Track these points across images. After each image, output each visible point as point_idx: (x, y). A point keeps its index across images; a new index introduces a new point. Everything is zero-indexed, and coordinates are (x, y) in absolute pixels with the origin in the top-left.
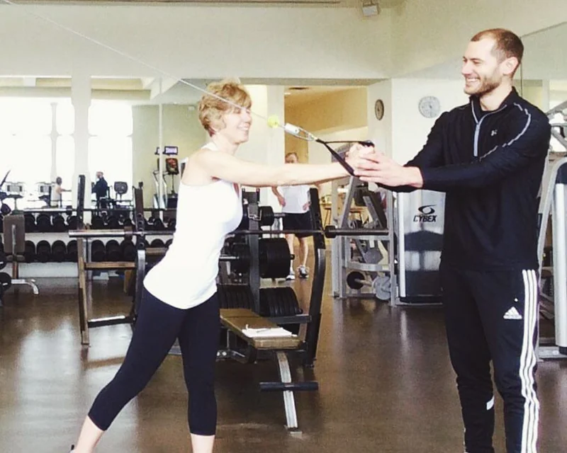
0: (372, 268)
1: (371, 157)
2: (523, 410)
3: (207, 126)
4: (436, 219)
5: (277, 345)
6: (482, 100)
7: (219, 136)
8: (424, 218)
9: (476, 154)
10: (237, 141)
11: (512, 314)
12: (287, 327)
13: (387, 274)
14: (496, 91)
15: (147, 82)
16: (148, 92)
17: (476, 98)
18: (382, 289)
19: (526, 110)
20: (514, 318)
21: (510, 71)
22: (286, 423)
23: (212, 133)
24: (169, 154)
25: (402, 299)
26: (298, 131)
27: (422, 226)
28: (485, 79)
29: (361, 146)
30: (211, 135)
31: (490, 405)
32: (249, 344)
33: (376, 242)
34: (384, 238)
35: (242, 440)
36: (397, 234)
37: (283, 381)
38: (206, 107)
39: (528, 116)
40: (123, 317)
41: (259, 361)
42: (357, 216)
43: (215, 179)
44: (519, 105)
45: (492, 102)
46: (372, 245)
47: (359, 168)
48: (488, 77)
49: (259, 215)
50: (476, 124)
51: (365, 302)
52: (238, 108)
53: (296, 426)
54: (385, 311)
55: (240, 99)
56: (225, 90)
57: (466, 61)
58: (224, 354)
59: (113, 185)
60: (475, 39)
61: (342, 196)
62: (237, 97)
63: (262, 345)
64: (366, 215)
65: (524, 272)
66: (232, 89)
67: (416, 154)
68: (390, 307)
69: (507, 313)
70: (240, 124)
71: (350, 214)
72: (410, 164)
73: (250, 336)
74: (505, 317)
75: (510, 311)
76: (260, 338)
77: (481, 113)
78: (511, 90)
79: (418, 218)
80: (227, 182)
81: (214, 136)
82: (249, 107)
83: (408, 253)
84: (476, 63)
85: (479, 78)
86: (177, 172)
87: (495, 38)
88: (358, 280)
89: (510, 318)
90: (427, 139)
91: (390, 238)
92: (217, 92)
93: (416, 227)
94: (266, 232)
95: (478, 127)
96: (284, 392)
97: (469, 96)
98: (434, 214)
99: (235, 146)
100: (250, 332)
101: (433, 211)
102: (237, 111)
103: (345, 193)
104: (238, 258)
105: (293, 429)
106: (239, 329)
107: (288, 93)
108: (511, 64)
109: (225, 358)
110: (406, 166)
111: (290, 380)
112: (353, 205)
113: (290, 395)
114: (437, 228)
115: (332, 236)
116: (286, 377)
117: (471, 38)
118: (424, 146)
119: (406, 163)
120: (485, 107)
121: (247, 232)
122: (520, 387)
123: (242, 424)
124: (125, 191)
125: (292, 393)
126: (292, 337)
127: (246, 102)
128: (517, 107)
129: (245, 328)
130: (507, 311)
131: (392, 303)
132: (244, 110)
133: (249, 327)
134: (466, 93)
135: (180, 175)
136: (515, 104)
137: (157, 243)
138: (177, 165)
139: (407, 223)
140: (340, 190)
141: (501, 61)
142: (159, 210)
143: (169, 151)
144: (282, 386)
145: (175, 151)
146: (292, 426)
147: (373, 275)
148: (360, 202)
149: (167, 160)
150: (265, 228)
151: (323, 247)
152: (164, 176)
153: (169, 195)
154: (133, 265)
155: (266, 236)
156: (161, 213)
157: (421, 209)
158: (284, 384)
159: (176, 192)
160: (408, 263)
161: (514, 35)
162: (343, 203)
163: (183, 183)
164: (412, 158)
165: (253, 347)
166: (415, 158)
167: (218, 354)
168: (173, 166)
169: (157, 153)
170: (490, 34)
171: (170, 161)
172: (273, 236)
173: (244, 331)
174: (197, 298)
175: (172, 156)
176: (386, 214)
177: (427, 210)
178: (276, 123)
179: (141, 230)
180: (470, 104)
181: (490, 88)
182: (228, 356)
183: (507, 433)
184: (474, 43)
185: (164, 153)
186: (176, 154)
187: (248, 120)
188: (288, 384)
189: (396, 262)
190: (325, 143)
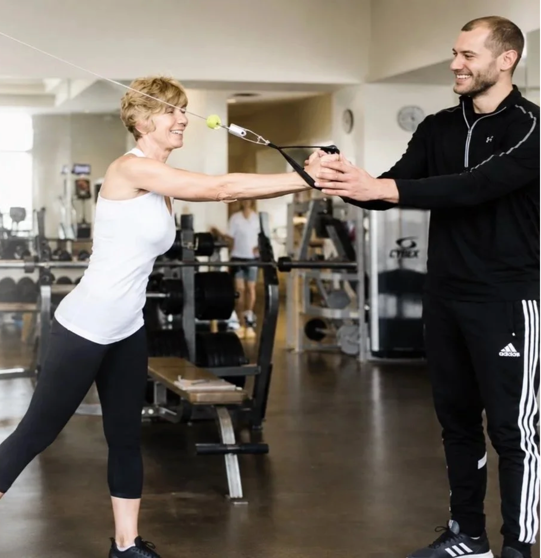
0: (337, 314)
1: (336, 166)
2: (522, 466)
3: (132, 129)
4: (419, 254)
5: (217, 398)
6: (474, 101)
7: (146, 138)
8: (403, 254)
9: (466, 165)
10: (170, 146)
11: (509, 350)
12: (230, 379)
13: (356, 322)
14: (492, 91)
15: (52, 84)
16: (52, 97)
17: (467, 99)
18: (349, 342)
19: (530, 113)
20: (512, 355)
21: (508, 66)
22: (228, 492)
23: (138, 136)
24: (79, 174)
25: (374, 354)
26: (245, 134)
27: (400, 262)
28: (479, 76)
29: (323, 152)
30: (137, 140)
31: (481, 463)
32: (182, 398)
33: (341, 283)
34: (352, 277)
35: (173, 511)
36: (368, 273)
37: (225, 442)
38: (130, 105)
39: (533, 119)
40: (20, 370)
41: (194, 421)
42: (318, 251)
43: (142, 191)
44: (521, 108)
45: (488, 103)
46: (337, 286)
47: (322, 179)
48: (482, 73)
49: (194, 243)
50: (467, 130)
51: (327, 358)
52: (170, 107)
53: (241, 495)
54: (352, 366)
55: (173, 98)
56: (155, 85)
57: (456, 54)
58: (151, 412)
59: (8, 211)
60: (467, 28)
61: (299, 227)
62: (170, 94)
63: (198, 400)
64: (330, 249)
65: (524, 302)
66: (163, 85)
67: (393, 164)
68: (358, 363)
69: (503, 350)
70: (173, 126)
71: (309, 249)
72: (385, 176)
73: (184, 389)
74: (501, 354)
75: (507, 348)
76: (196, 392)
77: (473, 116)
78: (511, 89)
79: (395, 254)
80: (157, 194)
81: (140, 141)
82: (185, 106)
83: (382, 296)
84: (467, 56)
85: (471, 74)
86: (88, 196)
87: (489, 27)
88: (318, 330)
89: (507, 355)
90: (407, 147)
91: (360, 277)
92: (144, 88)
93: (392, 265)
94: (204, 264)
95: (470, 132)
96: (226, 456)
97: (460, 96)
98: (416, 249)
99: (167, 152)
100: (184, 385)
101: (414, 245)
102: (170, 110)
103: (302, 224)
104: (169, 295)
105: (238, 499)
106: (170, 381)
107: (233, 101)
108: (510, 58)
109: (151, 417)
110: (380, 178)
111: (233, 442)
112: (314, 238)
113: (234, 459)
114: (419, 265)
115: (287, 269)
116: (228, 437)
117: (462, 28)
118: (404, 155)
119: (380, 175)
120: (478, 109)
121: (180, 263)
122: (519, 439)
123: (173, 494)
124: (23, 217)
125: (236, 457)
126: (236, 391)
127: (182, 100)
128: (519, 108)
129: (177, 380)
130: (503, 348)
131: (362, 359)
132: (177, 111)
133: (182, 378)
134: (455, 92)
135: (92, 200)
136: (517, 106)
137: (65, 281)
138: (89, 187)
139: (381, 260)
140: (297, 220)
141: (497, 54)
142: (66, 240)
143: (79, 169)
144: (223, 448)
145: (86, 169)
146: (236, 496)
147: (338, 323)
148: (323, 234)
149: (77, 182)
150: (202, 259)
151: (275, 282)
152: (72, 200)
153: (79, 225)
154: (33, 307)
155: (203, 269)
156: (69, 244)
157: (399, 242)
158: (226, 445)
159: (88, 221)
160: (383, 309)
161: (512, 24)
162: (301, 235)
163: (102, 196)
164: (387, 169)
165: (187, 402)
166: (392, 169)
167: (143, 412)
168: (83, 189)
169: (63, 173)
170: (485, 23)
171: (80, 183)
172: (212, 269)
173: (176, 383)
174: (119, 333)
175: (83, 177)
176: (355, 248)
177: (406, 244)
178: (217, 124)
179: (45, 261)
180: (461, 105)
181: (485, 87)
182: (155, 415)
183: (503, 496)
184: (464, 33)
185: (73, 172)
186: (88, 174)
187: (184, 121)
188: (232, 445)
189: (367, 308)
190: (279, 149)
